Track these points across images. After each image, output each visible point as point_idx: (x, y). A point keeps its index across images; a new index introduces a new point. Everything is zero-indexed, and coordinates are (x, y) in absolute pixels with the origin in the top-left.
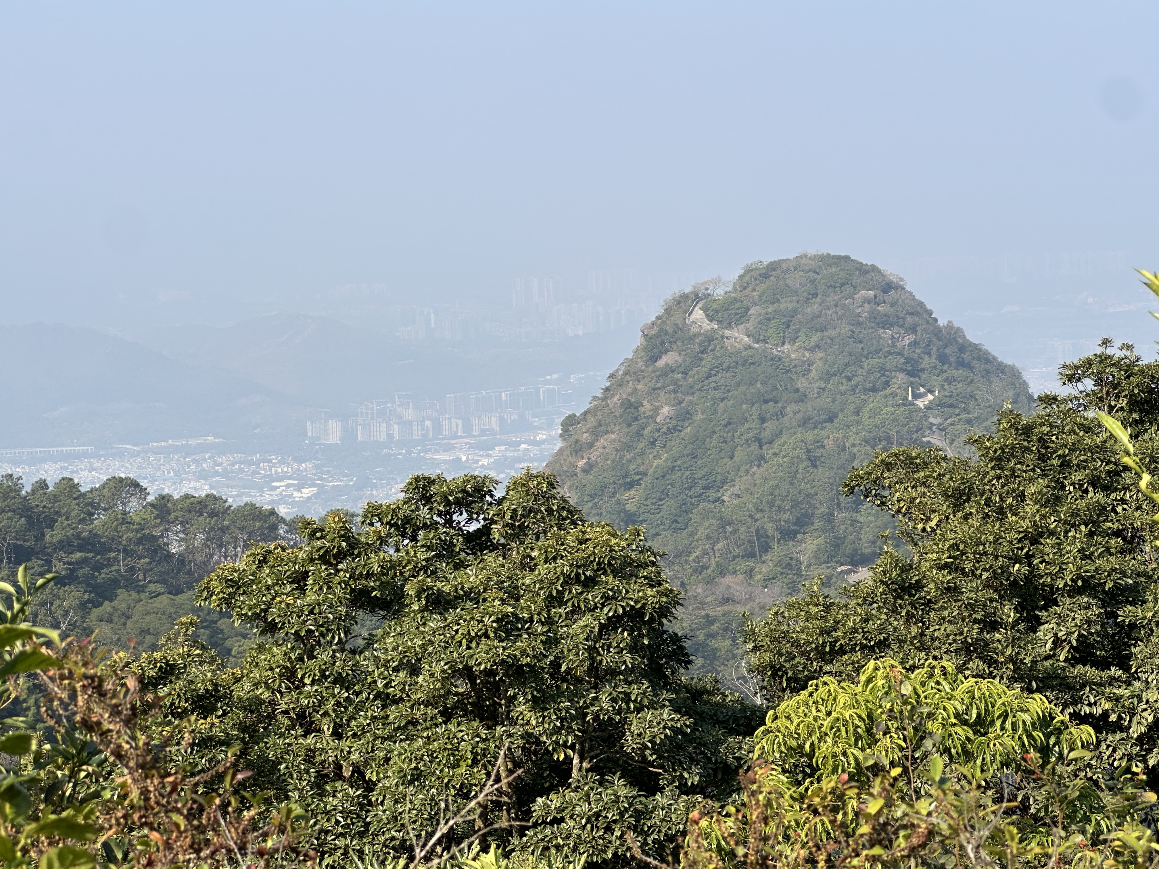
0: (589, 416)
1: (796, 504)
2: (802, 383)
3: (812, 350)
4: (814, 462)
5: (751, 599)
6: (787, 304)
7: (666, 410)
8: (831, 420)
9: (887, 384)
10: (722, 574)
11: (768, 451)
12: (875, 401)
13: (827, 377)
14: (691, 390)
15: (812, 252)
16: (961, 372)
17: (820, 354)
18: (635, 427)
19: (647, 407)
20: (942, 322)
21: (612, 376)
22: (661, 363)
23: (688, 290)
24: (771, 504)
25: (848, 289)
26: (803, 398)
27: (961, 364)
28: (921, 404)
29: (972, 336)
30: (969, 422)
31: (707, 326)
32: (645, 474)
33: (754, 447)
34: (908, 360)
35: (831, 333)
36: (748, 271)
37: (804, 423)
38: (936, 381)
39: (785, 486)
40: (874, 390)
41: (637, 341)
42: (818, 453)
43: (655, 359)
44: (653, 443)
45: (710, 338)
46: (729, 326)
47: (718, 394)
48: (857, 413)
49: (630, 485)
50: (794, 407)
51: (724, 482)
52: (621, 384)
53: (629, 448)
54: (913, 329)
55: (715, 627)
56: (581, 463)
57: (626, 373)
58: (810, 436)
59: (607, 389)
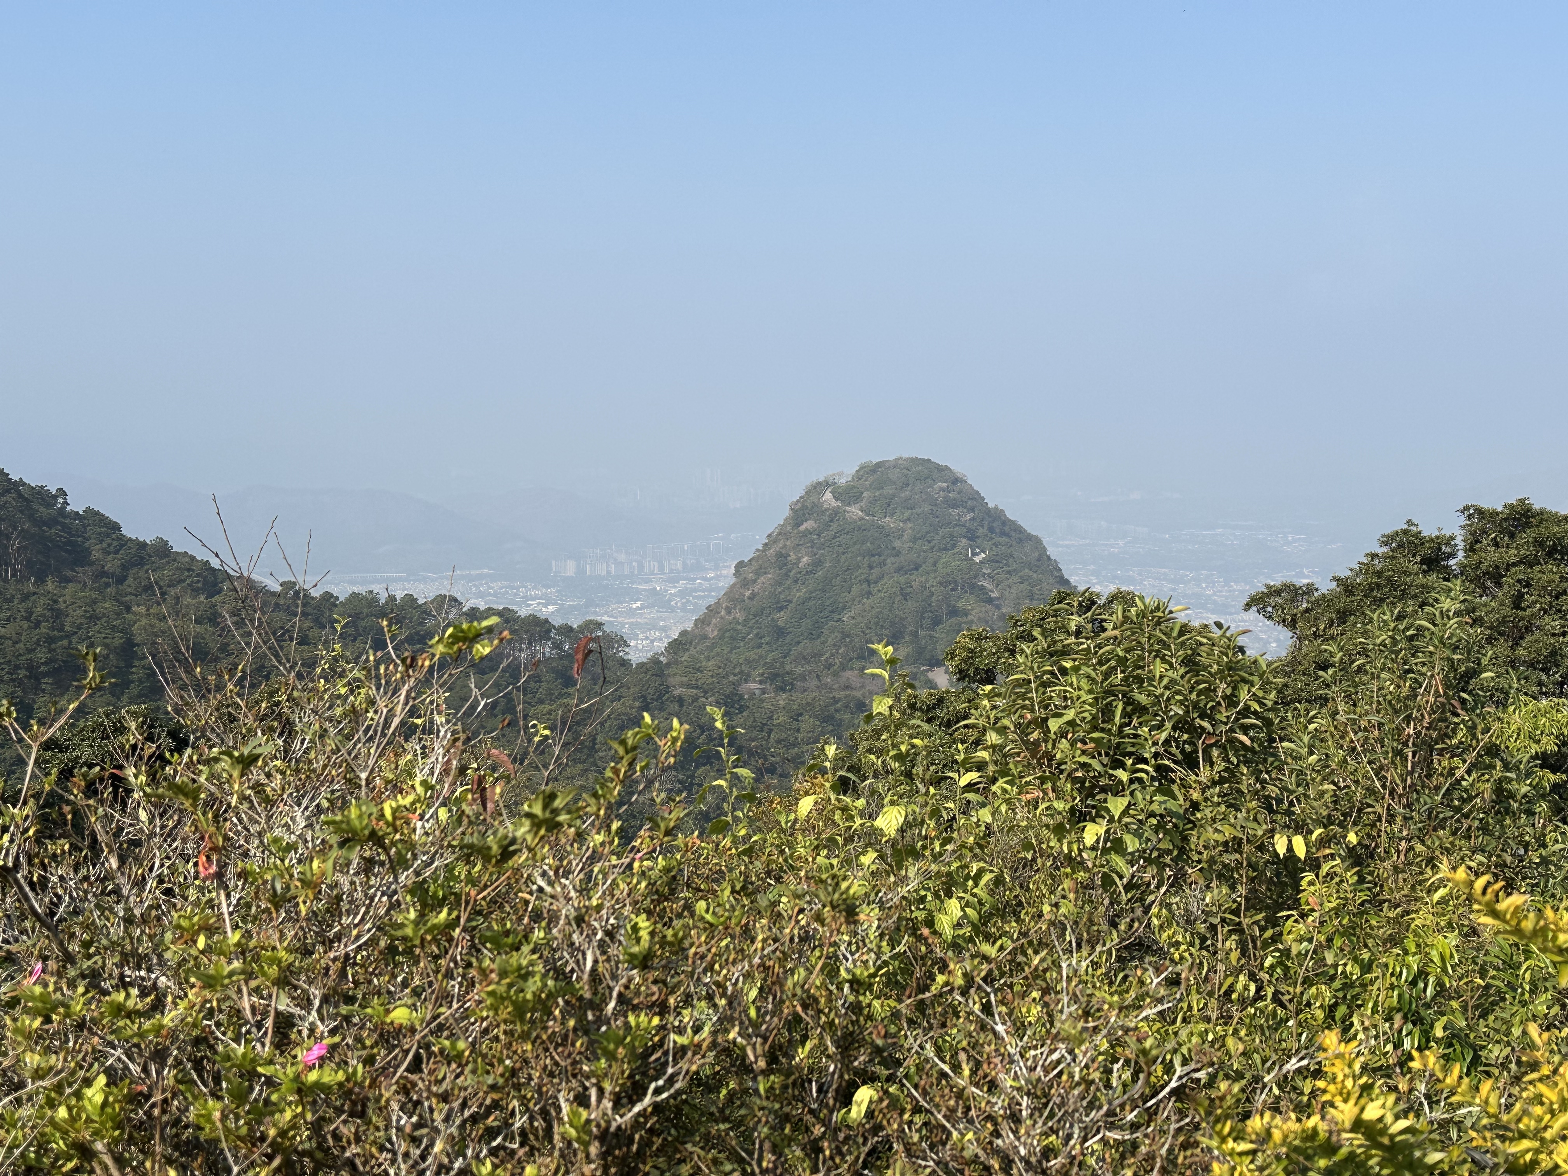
0: (754, 563)
1: (893, 624)
2: (897, 544)
3: (904, 522)
4: (905, 596)
5: (863, 687)
6: (889, 490)
7: (805, 560)
8: (917, 569)
9: (954, 546)
10: (844, 670)
11: (874, 589)
12: (945, 557)
13: (914, 540)
14: (822, 546)
15: (905, 455)
16: (1004, 539)
17: (910, 525)
18: (784, 571)
19: (793, 557)
20: (991, 505)
21: (769, 536)
22: (802, 528)
23: (821, 479)
24: (877, 624)
25: (930, 481)
26: (898, 554)
27: (1003, 534)
28: (977, 559)
29: (1010, 515)
30: (1009, 572)
31: (834, 503)
32: (790, 601)
33: (865, 586)
34: (969, 530)
35: (918, 510)
36: (862, 468)
37: (899, 570)
38: (987, 544)
39: (886, 612)
40: (945, 549)
41: (787, 512)
42: (908, 590)
43: (798, 525)
44: (796, 581)
45: (836, 512)
46: (849, 505)
47: (841, 550)
48: (935, 565)
49: (780, 609)
50: (893, 559)
51: (844, 608)
52: (775, 542)
53: (780, 584)
54: (972, 510)
55: (839, 705)
56: (748, 593)
57: (779, 534)
58: (902, 579)
59: (766, 545)
